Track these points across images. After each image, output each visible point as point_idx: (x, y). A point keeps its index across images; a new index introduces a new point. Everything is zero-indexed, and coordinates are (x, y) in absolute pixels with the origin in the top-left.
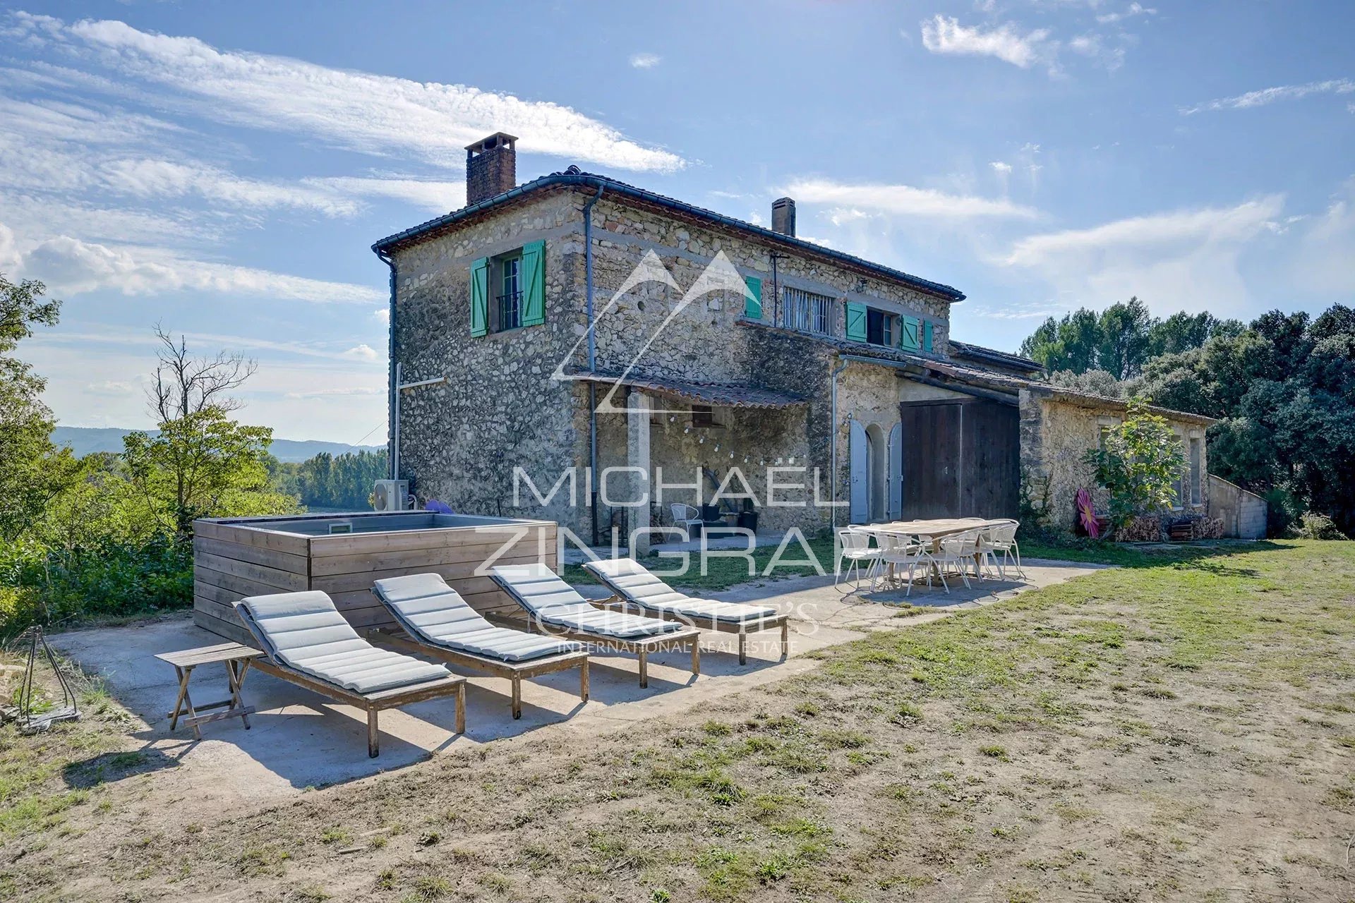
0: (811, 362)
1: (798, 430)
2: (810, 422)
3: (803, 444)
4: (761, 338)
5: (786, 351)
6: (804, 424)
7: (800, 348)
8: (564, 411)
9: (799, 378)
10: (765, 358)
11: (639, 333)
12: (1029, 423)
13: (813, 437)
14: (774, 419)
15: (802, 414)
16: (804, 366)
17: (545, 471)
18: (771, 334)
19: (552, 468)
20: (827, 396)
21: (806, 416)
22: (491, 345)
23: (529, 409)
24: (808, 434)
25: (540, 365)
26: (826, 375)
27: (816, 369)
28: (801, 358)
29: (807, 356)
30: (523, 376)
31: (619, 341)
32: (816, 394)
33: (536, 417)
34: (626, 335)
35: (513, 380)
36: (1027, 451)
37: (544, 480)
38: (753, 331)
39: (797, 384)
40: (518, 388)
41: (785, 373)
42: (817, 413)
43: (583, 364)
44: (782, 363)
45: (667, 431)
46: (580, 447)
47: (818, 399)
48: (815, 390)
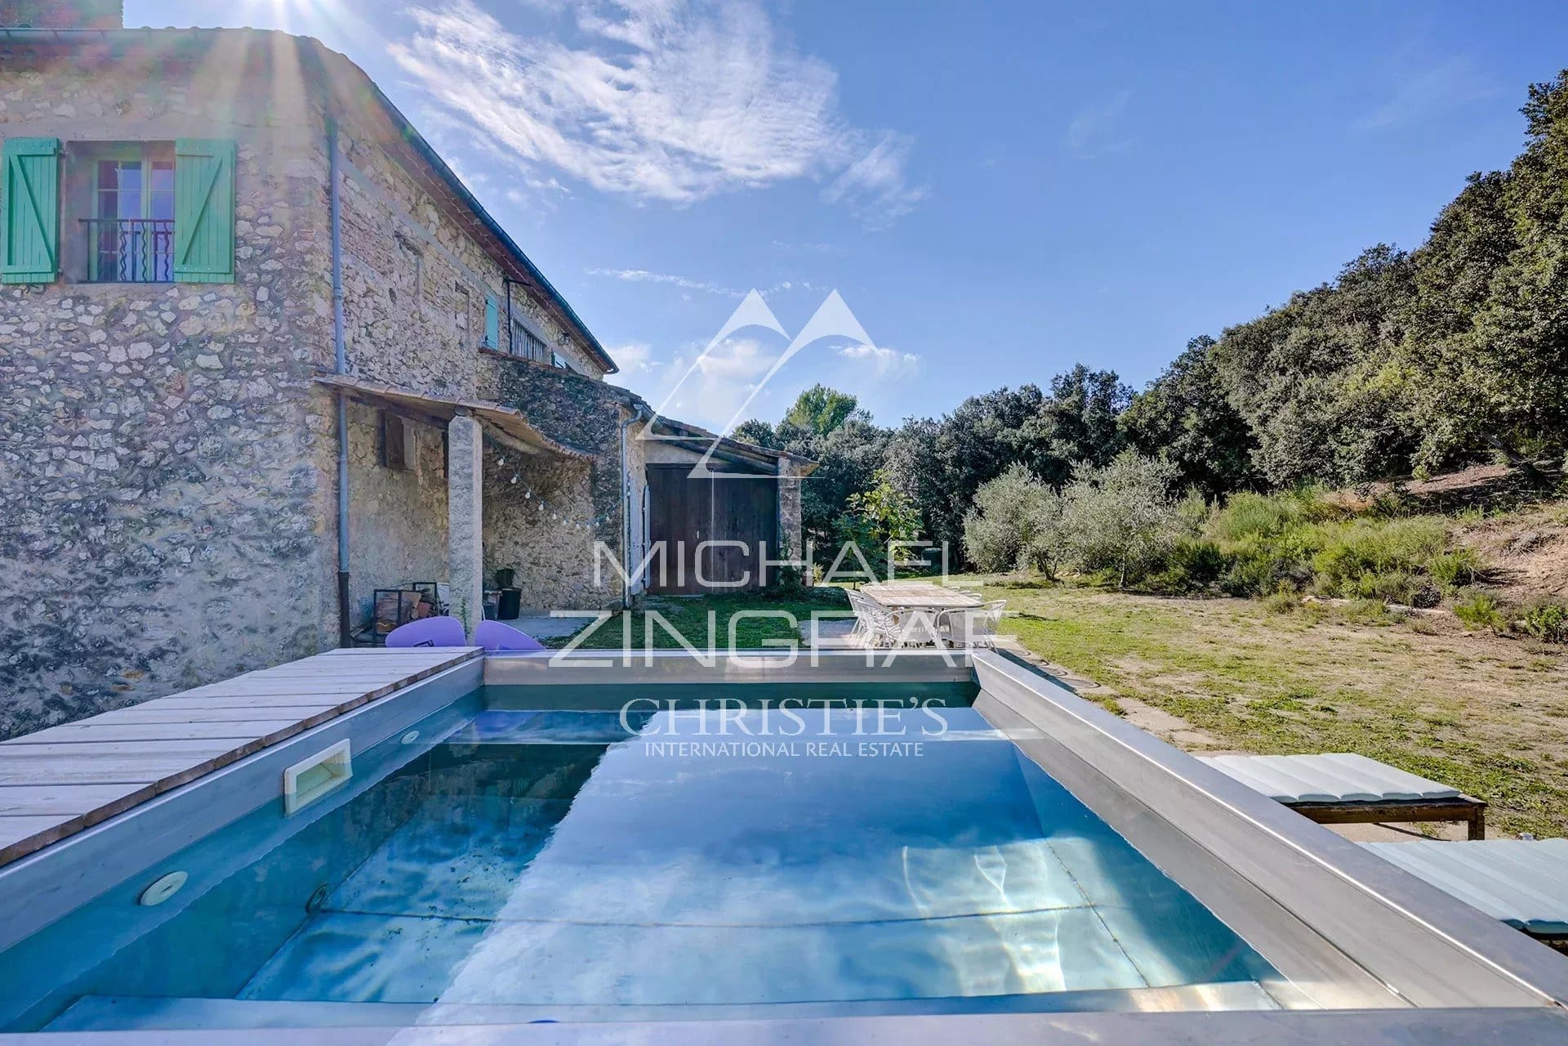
0: (595, 408)
1: (577, 488)
2: (594, 479)
3: (585, 506)
4: (521, 373)
5: (559, 392)
6: (587, 482)
7: (580, 392)
8: (287, 438)
9: (578, 426)
10: (527, 397)
11: (390, 334)
12: (789, 490)
13: (600, 496)
14: (541, 473)
15: (582, 470)
16: (585, 412)
17: (234, 539)
18: (536, 370)
19: (255, 532)
20: (617, 450)
21: (588, 471)
22: (68, 303)
23: (186, 428)
24: (592, 493)
25: (220, 355)
26: (615, 426)
27: (602, 418)
28: (580, 402)
29: (589, 402)
30: (169, 370)
31: (368, 339)
32: (603, 447)
33: (208, 444)
34: (375, 333)
35: (140, 375)
36: (788, 516)
37: (232, 552)
38: (509, 363)
39: (575, 433)
40: (152, 389)
41: (557, 419)
42: (604, 468)
43: (325, 364)
44: (553, 407)
45: (421, 481)
46: (322, 499)
47: (606, 453)
48: (602, 442)
